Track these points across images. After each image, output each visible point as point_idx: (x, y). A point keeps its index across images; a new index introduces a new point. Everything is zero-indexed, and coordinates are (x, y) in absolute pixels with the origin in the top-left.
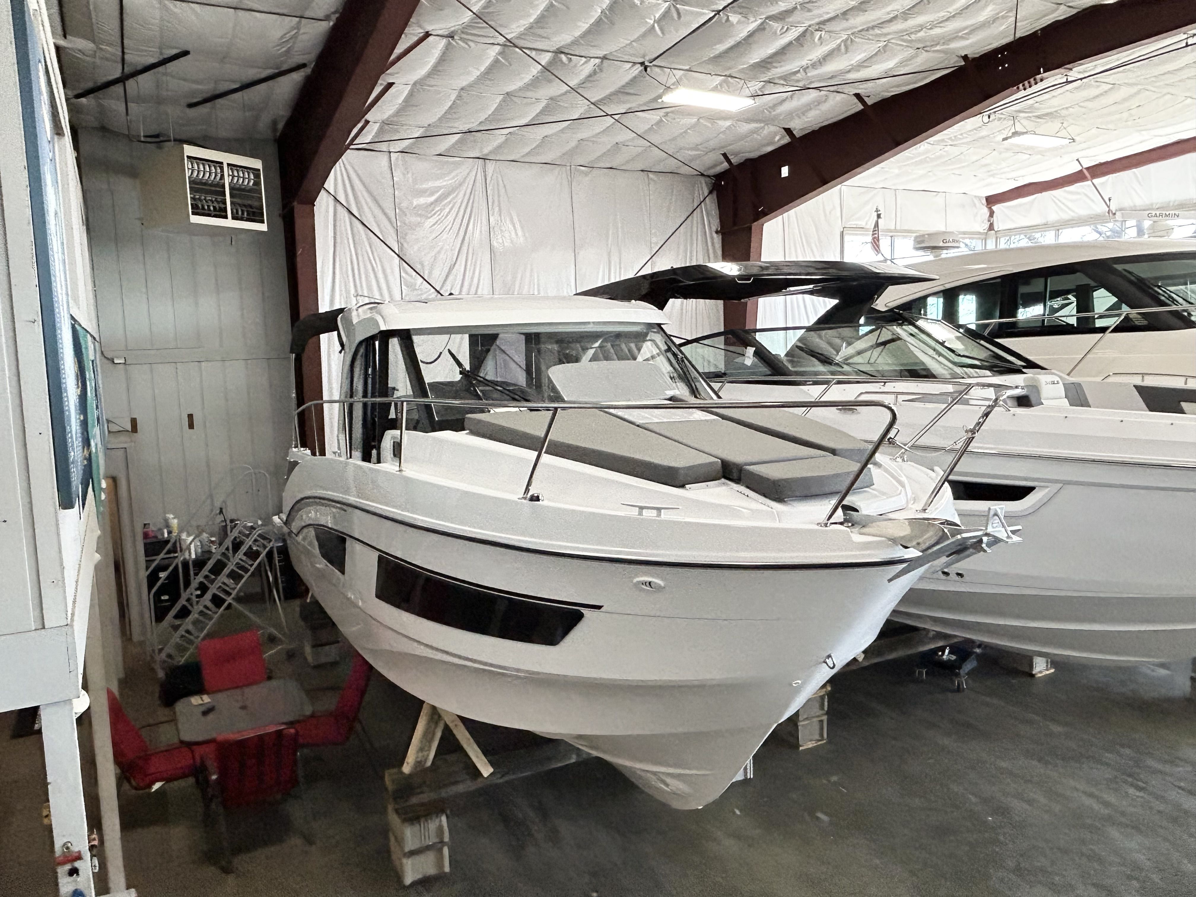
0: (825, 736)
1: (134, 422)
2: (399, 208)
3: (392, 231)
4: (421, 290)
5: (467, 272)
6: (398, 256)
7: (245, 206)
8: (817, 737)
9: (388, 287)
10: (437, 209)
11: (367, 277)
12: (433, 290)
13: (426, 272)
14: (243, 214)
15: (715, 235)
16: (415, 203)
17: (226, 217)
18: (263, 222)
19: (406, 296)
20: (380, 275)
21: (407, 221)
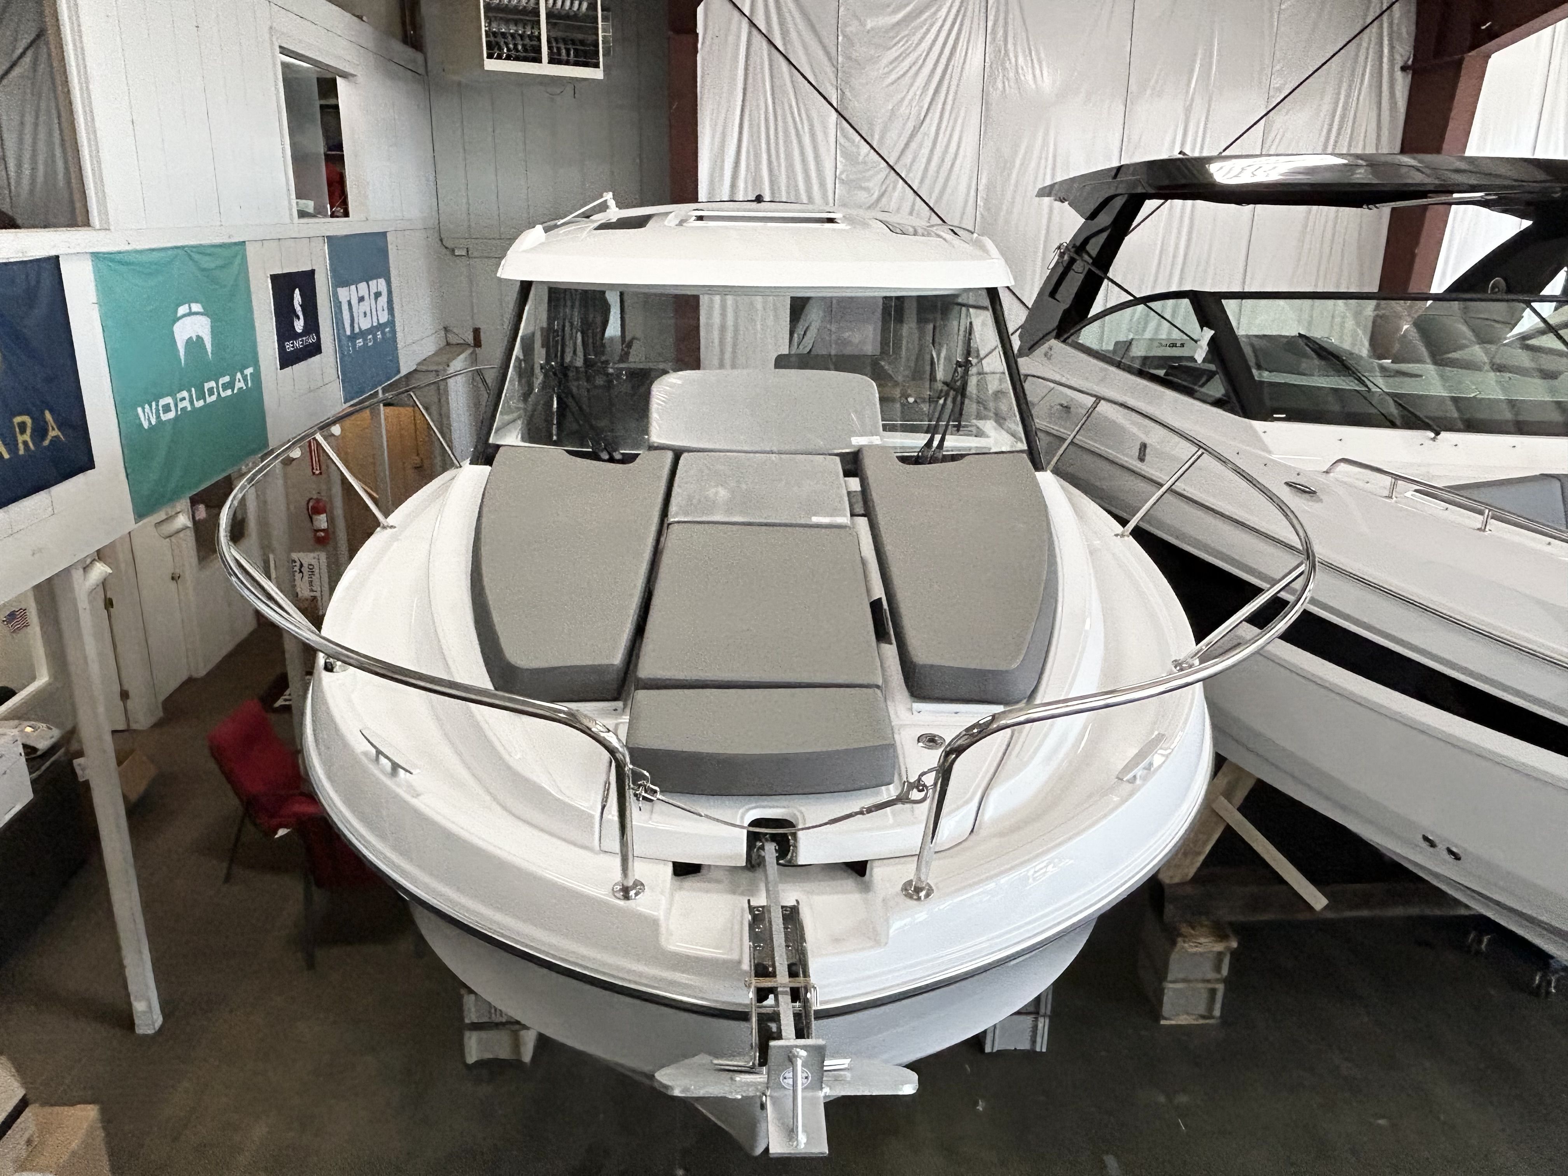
0: (1217, 1012)
1: (477, 332)
2: (844, 36)
3: (829, 70)
4: (865, 163)
5: (941, 135)
6: (836, 110)
7: (573, 42)
8: (1202, 1009)
9: (817, 156)
10: (902, 34)
11: (787, 142)
12: (884, 164)
13: (877, 137)
14: (568, 55)
15: (1399, 74)
16: (869, 24)
17: (538, 60)
18: (597, 66)
19: (842, 173)
20: (807, 140)
21: (854, 55)
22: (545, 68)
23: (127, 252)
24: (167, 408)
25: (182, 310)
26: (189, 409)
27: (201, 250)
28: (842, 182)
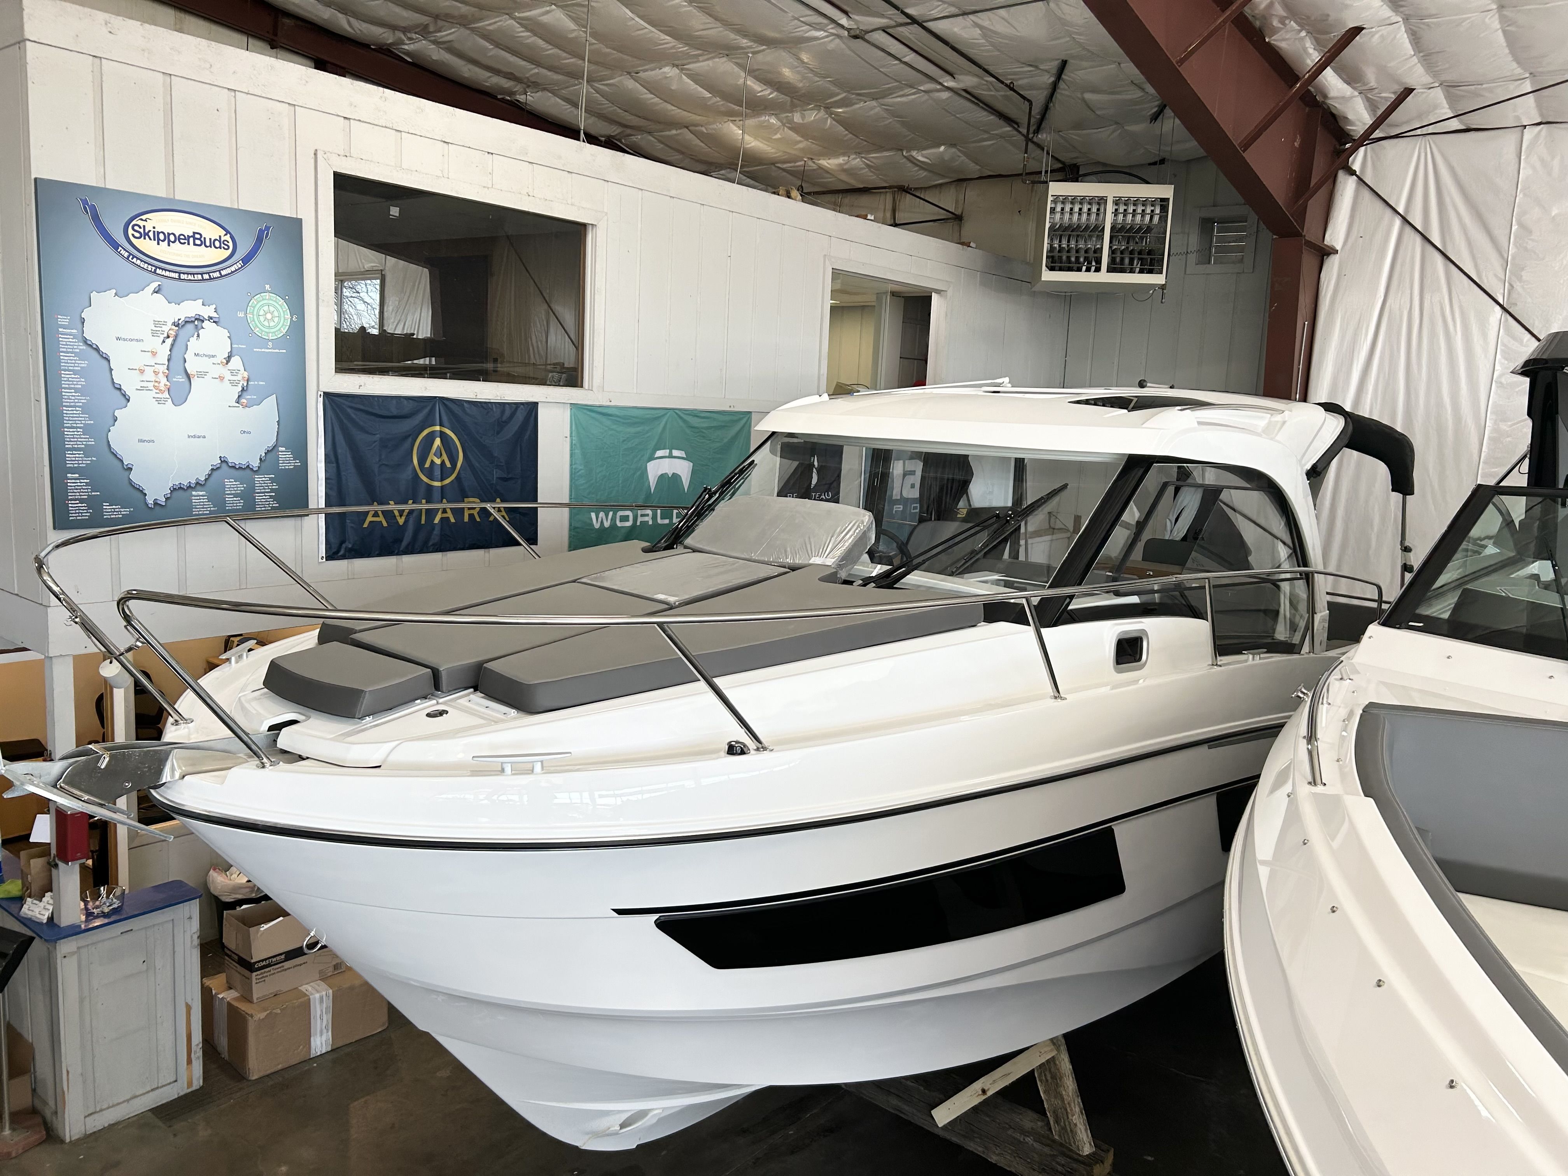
2: (1520, 224)
3: (1496, 263)
16: (1555, 211)
17: (1097, 269)
18: (1159, 272)
21: (1530, 245)
22: (1104, 277)
23: (608, 407)
24: (625, 519)
25: (659, 453)
26: (650, 523)
27: (694, 413)
28: (1501, 385)
